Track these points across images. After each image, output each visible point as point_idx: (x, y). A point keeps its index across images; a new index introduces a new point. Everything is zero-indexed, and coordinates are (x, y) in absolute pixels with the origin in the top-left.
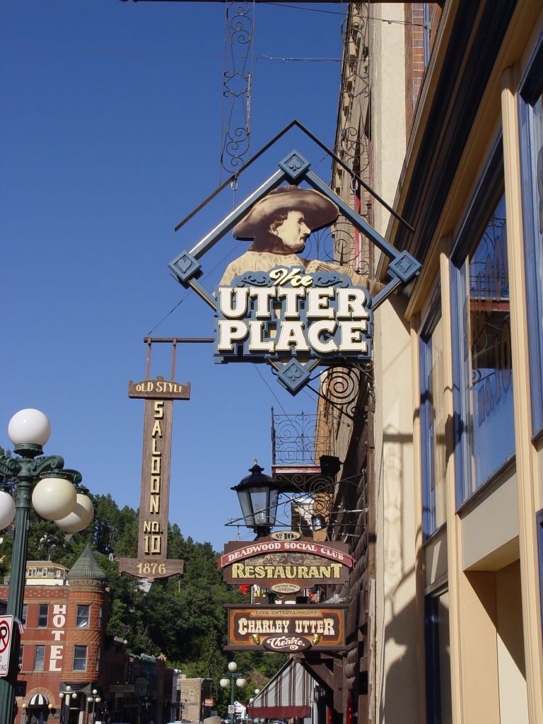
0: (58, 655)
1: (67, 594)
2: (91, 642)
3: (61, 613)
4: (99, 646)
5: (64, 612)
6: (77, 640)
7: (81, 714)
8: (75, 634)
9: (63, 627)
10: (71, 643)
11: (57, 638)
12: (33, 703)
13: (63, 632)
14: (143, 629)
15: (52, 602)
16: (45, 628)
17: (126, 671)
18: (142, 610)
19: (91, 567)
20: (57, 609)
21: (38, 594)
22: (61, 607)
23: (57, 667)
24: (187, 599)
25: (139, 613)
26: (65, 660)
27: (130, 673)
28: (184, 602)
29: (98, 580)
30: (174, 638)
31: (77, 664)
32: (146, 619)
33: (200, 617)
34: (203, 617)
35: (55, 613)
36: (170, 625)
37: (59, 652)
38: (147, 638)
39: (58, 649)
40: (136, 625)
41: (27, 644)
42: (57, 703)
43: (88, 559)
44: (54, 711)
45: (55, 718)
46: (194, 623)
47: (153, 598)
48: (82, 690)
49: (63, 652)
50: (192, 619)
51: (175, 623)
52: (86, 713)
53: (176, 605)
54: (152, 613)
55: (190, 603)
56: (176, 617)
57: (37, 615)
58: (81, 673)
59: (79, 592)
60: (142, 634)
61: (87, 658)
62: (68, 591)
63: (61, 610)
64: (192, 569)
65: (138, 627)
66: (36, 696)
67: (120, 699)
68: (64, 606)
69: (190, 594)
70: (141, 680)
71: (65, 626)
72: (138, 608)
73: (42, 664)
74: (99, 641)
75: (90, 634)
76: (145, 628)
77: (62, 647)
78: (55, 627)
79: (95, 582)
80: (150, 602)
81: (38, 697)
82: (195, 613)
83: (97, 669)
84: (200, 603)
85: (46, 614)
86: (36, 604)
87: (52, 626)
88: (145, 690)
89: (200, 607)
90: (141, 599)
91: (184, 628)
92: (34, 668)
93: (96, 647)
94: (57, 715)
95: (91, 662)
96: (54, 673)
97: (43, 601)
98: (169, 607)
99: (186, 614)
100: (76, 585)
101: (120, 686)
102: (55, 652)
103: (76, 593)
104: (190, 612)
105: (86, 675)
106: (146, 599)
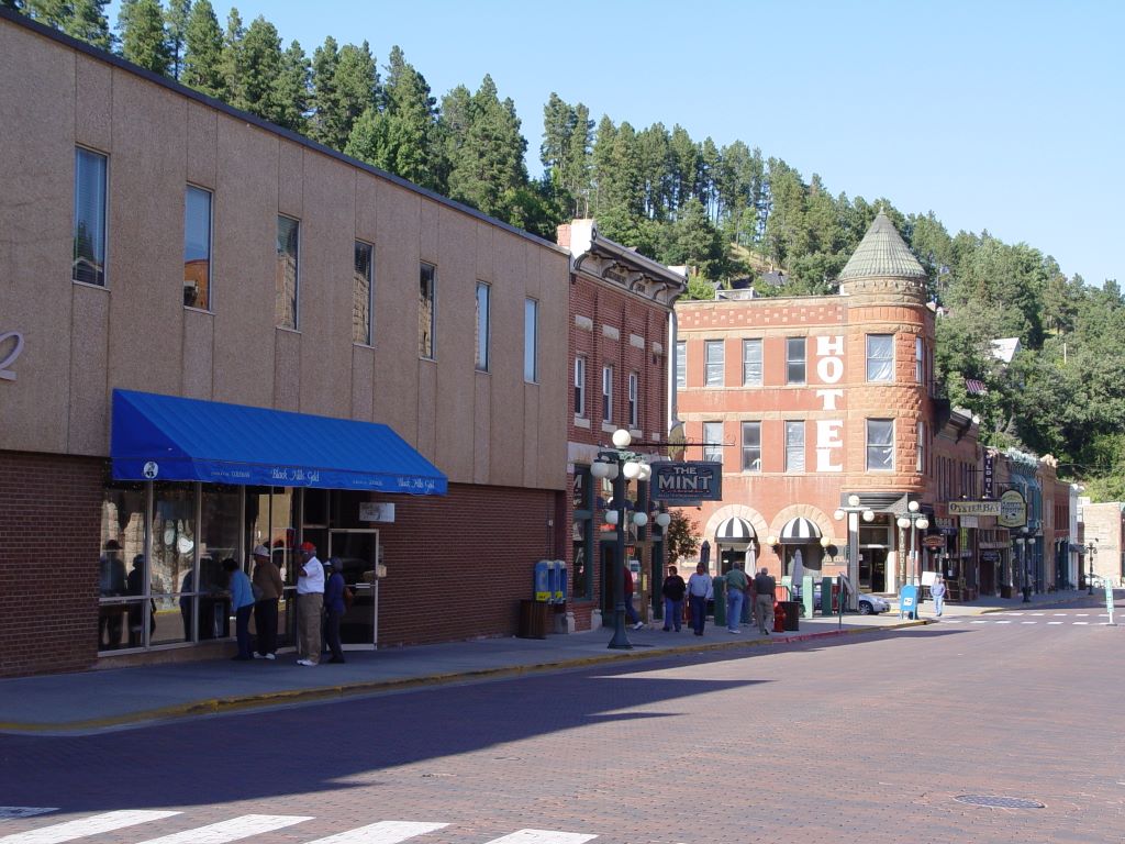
0: (832, 439)
1: (844, 313)
2: (903, 412)
3: (832, 353)
4: (918, 420)
5: (840, 352)
6: (872, 406)
7: (891, 556)
8: (867, 394)
9: (838, 382)
10: (858, 414)
11: (829, 404)
12: (788, 534)
13: (840, 393)
14: (1005, 422)
15: (813, 331)
16: (802, 385)
17: (980, 476)
18: (1001, 391)
19: (892, 253)
20: (823, 346)
21: (781, 315)
22: (833, 341)
23: (833, 462)
24: (1082, 371)
25: (996, 396)
26: (849, 450)
27: (988, 480)
28: (1077, 376)
29: (909, 279)
30: (1061, 439)
31: (876, 458)
32: (1009, 406)
33: (1107, 400)
34: (1114, 400)
35: (819, 353)
36: (1052, 415)
37: (835, 434)
38: (1012, 437)
39: (832, 428)
40: (991, 417)
41: (767, 418)
42: (837, 536)
43: (884, 237)
44: (832, 550)
45: (837, 564)
46: (1097, 412)
47: (1021, 370)
48: (890, 510)
49: (843, 433)
50: (1093, 405)
51: (1062, 412)
52: (902, 555)
53: (1062, 380)
54: (1019, 396)
55: (1088, 377)
56: (1063, 401)
57: (783, 360)
58: (885, 476)
59: (869, 306)
60: (1003, 430)
61: (894, 443)
62: (845, 307)
63: (833, 346)
64: (1085, 324)
65: (995, 420)
66: (793, 521)
67: (971, 531)
68: (839, 339)
69: (1086, 361)
70: (1012, 497)
71: (843, 380)
72: (992, 386)
73: (802, 458)
74: (920, 409)
75: (899, 394)
76: (1008, 421)
77: (839, 423)
78: (822, 382)
79: (902, 285)
80: (1015, 378)
81: (797, 522)
82: (1098, 394)
83: (919, 467)
84: (1107, 376)
85: (803, 357)
86: (779, 338)
87: (816, 380)
88: (1021, 516)
89: (1107, 384)
90: (997, 373)
91: (1079, 421)
92: (785, 468)
93: (914, 421)
94: (840, 558)
95: (904, 452)
96: (825, 475)
97: (793, 331)
98: (1050, 385)
99: (1081, 397)
100: (861, 293)
101: (972, 503)
102: (825, 434)
103: (862, 310)
104: (1088, 393)
105: (894, 479)
106: (1008, 372)
